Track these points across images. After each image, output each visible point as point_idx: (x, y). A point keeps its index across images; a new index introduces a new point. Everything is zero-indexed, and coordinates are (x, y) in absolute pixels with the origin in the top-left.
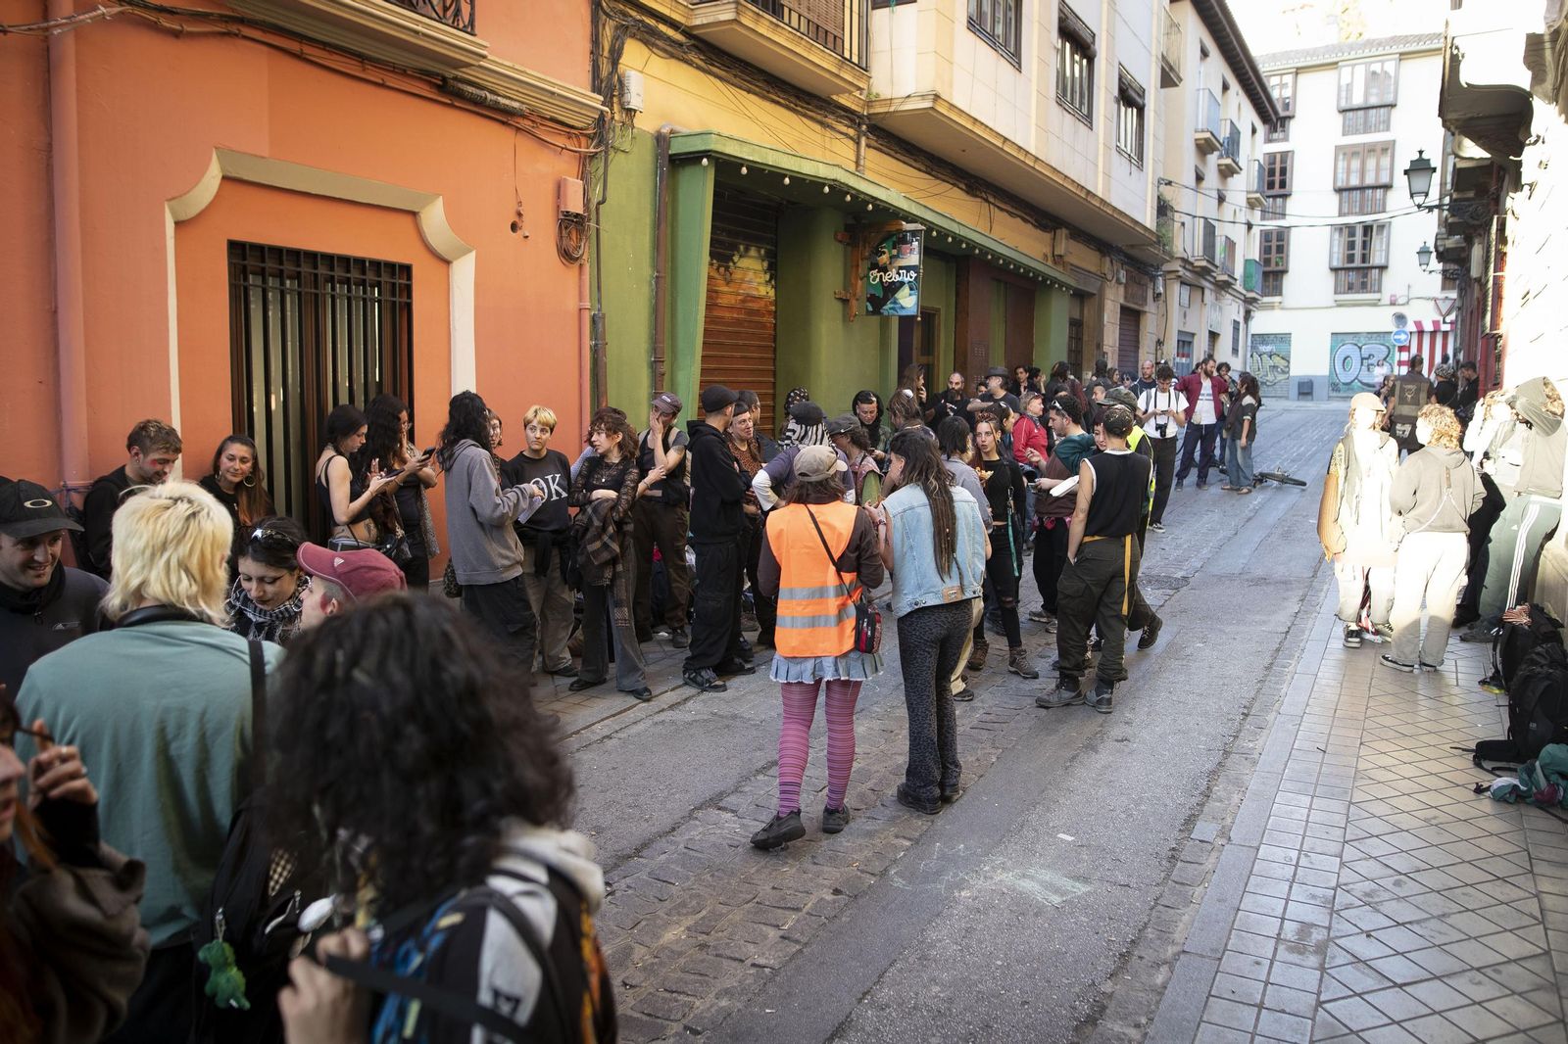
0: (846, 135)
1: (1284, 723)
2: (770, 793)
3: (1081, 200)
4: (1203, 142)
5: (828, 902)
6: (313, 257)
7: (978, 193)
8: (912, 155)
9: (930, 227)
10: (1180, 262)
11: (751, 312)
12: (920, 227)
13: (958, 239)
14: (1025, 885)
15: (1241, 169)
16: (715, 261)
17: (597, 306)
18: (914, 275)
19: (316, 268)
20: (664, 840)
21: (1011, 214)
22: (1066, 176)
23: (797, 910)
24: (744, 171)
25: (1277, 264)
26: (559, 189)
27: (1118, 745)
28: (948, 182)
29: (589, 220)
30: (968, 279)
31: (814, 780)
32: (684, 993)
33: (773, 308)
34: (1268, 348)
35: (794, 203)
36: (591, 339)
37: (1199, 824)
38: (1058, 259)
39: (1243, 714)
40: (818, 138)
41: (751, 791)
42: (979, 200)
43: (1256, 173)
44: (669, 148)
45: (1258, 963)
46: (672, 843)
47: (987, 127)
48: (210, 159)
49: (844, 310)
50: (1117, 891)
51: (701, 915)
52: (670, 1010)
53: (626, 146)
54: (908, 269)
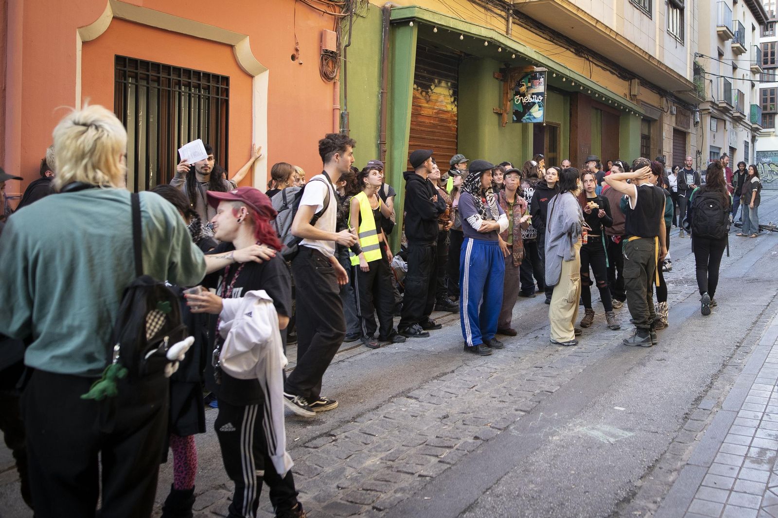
0: (500, 15)
1: (761, 349)
2: (440, 389)
3: (646, 61)
4: (722, 33)
5: (470, 443)
6: (167, 68)
7: (583, 55)
8: (542, 29)
9: (551, 71)
10: (710, 104)
11: (442, 120)
12: (545, 69)
13: (570, 80)
14: (593, 433)
15: (746, 50)
16: (419, 88)
17: (344, 108)
18: (541, 98)
19: (169, 75)
20: (371, 413)
21: (603, 68)
22: (636, 46)
23: (450, 447)
24: (435, 30)
25: (771, 109)
26: (322, 36)
27: (658, 362)
28: (564, 47)
29: (340, 56)
30: (577, 106)
31: (468, 382)
32: (374, 490)
33: (456, 118)
34: (767, 160)
35: (468, 55)
36: (340, 128)
37: (703, 401)
38: (633, 97)
39: (737, 346)
40: (483, 16)
41: (428, 388)
42: (583, 59)
43: (756, 54)
44: (390, 16)
45: (732, 469)
46: (376, 414)
47: (586, 13)
48: (106, 5)
49: (499, 120)
50: (650, 435)
51: (390, 452)
52: (365, 499)
53: (364, 14)
54: (538, 94)
